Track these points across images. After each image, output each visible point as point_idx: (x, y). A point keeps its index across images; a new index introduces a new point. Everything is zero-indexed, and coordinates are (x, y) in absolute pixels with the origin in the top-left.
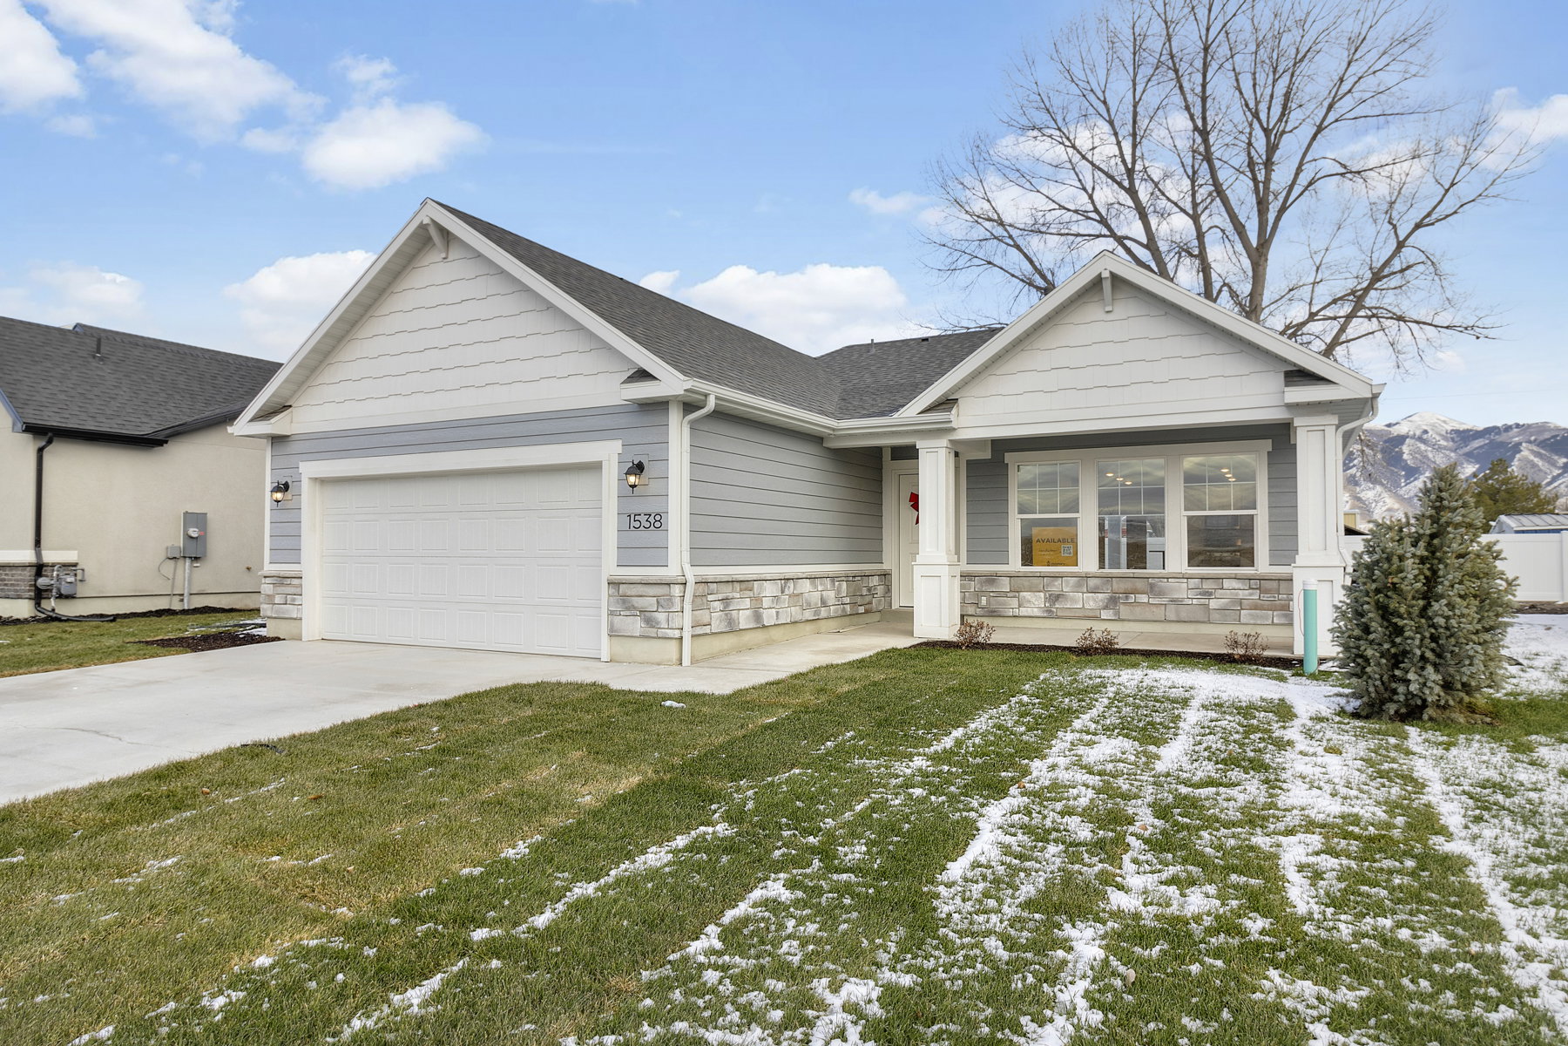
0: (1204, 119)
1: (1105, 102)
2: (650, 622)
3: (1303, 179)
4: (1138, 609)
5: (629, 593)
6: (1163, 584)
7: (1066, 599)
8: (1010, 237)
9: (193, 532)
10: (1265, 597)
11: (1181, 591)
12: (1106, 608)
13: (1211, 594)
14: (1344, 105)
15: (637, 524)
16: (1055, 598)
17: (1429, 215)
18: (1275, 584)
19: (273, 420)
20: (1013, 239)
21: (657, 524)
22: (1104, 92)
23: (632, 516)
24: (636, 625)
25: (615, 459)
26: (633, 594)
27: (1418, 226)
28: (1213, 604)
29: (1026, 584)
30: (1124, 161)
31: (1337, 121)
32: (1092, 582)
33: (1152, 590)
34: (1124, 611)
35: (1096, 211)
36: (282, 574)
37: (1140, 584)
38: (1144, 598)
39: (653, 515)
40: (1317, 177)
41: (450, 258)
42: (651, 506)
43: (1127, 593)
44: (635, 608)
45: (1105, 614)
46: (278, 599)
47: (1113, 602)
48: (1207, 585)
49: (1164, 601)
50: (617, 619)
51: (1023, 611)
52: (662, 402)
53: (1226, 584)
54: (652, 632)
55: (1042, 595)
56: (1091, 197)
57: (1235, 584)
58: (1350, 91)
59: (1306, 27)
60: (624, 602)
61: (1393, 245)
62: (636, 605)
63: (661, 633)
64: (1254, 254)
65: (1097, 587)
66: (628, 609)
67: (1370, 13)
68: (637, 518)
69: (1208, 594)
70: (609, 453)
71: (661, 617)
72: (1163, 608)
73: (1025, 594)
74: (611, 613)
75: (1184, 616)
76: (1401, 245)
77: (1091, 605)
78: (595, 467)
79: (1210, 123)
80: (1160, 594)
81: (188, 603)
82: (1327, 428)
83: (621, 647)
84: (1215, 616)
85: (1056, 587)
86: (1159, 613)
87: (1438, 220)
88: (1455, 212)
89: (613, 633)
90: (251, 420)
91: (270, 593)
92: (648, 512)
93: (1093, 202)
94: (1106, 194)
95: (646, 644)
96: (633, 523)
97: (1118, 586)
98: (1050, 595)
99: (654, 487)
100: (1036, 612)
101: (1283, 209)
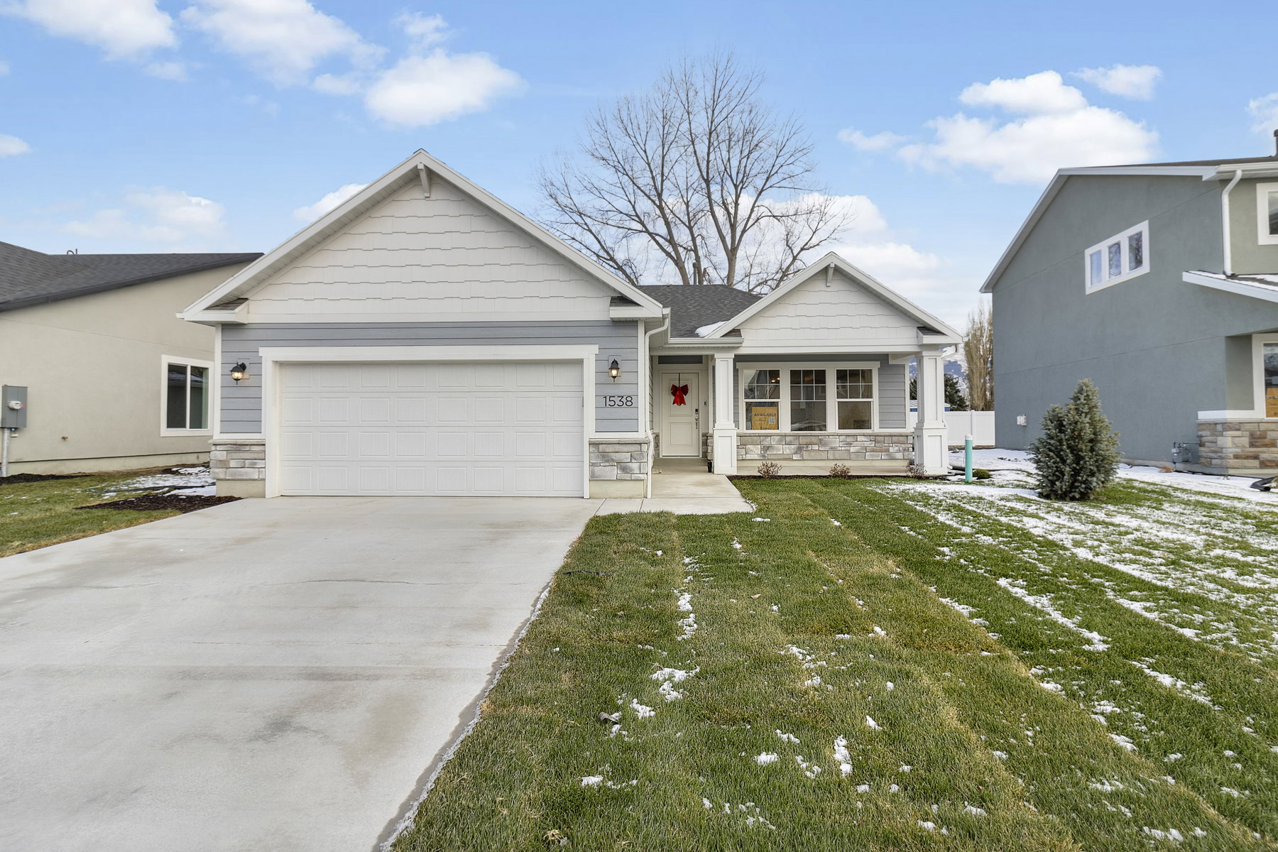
0: (708, 173)
1: (645, 152)
2: (625, 469)
3: (754, 216)
4: (813, 454)
5: (607, 450)
6: (827, 439)
7: (773, 449)
8: (586, 224)
9: (15, 404)
10: (877, 445)
11: (836, 443)
12: (796, 453)
13: (851, 444)
14: (773, 180)
15: (612, 403)
16: (767, 448)
17: (806, 244)
18: (882, 438)
19: (237, 310)
20: (588, 226)
21: (629, 403)
22: (645, 145)
23: (608, 398)
24: (614, 472)
25: (593, 358)
26: (610, 451)
27: (802, 249)
28: (852, 449)
29: (750, 440)
30: (656, 189)
31: (771, 187)
32: (788, 439)
33: (821, 443)
34: (806, 455)
35: (637, 216)
36: (239, 442)
37: (814, 440)
38: (816, 447)
39: (625, 397)
40: (762, 215)
41: (433, 197)
42: (624, 390)
43: (807, 444)
44: (613, 460)
45: (795, 457)
46: (233, 464)
47: (799, 450)
48: (849, 439)
49: (827, 448)
50: (597, 469)
51: (748, 457)
52: (633, 321)
53: (859, 438)
54: (627, 476)
55: (759, 446)
56: (634, 207)
57: (863, 438)
58: (776, 172)
59: (755, 132)
60: (603, 457)
61: (791, 259)
62: (614, 458)
63: (634, 477)
64: (730, 254)
65: (791, 442)
66: (606, 461)
67: (788, 132)
68: (611, 399)
69: (849, 444)
70: (588, 353)
71: (635, 466)
72: (826, 452)
73: (749, 446)
74: (592, 465)
75: (837, 457)
76: (795, 258)
77: (788, 452)
78: (579, 362)
79: (711, 176)
80: (825, 444)
81: (7, 471)
82: (937, 358)
83: (599, 488)
84: (853, 456)
85: (767, 442)
86: (824, 455)
87: (811, 247)
88: (818, 245)
89: (594, 478)
90: (208, 308)
91: (224, 458)
92: (622, 395)
93: (635, 210)
94: (644, 205)
95: (620, 485)
96: (608, 403)
97: (802, 440)
98: (764, 447)
99: (625, 378)
100: (756, 457)
101: (744, 231)
